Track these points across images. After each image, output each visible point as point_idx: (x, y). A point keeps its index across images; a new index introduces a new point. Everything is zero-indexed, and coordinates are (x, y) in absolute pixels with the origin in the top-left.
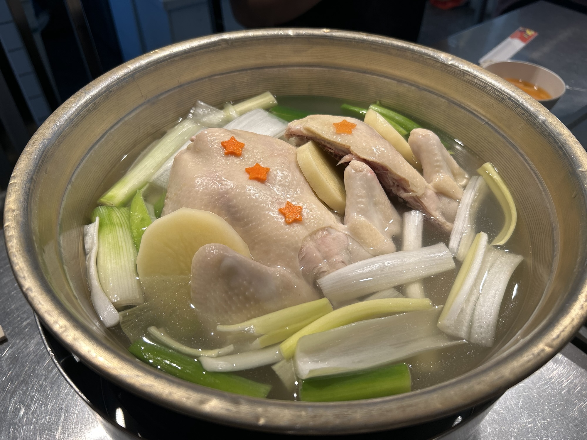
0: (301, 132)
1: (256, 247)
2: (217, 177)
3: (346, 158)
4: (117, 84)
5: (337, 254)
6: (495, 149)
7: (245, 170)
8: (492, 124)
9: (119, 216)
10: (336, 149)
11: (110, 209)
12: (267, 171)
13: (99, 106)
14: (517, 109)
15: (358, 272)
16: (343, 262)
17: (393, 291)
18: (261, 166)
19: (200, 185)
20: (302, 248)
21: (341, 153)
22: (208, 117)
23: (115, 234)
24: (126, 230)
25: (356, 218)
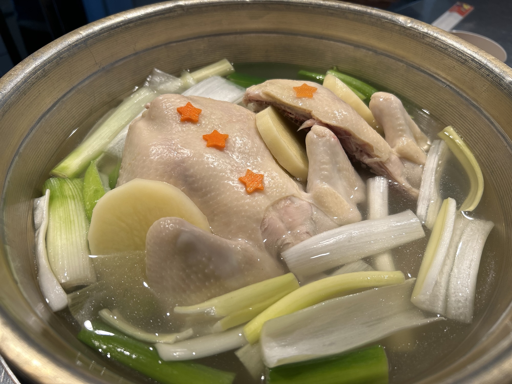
0: (260, 97)
1: (215, 218)
2: (172, 145)
3: (307, 123)
4: (69, 51)
5: (301, 224)
6: (457, 112)
7: (202, 137)
8: (453, 87)
9: (72, 188)
10: (296, 114)
11: (62, 180)
12: (225, 138)
13: (49, 73)
14: (481, 70)
15: (324, 243)
16: (307, 233)
17: (362, 264)
18: (220, 132)
19: (154, 154)
20: (264, 219)
21: (302, 118)
22: (165, 85)
23: (66, 208)
24: (78, 203)
25: (320, 186)
